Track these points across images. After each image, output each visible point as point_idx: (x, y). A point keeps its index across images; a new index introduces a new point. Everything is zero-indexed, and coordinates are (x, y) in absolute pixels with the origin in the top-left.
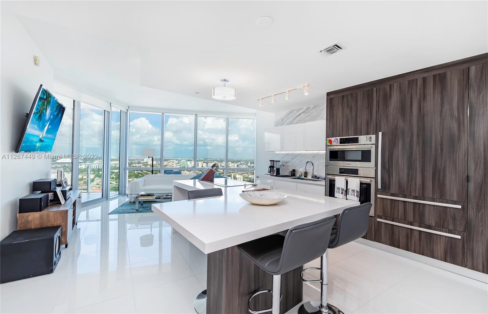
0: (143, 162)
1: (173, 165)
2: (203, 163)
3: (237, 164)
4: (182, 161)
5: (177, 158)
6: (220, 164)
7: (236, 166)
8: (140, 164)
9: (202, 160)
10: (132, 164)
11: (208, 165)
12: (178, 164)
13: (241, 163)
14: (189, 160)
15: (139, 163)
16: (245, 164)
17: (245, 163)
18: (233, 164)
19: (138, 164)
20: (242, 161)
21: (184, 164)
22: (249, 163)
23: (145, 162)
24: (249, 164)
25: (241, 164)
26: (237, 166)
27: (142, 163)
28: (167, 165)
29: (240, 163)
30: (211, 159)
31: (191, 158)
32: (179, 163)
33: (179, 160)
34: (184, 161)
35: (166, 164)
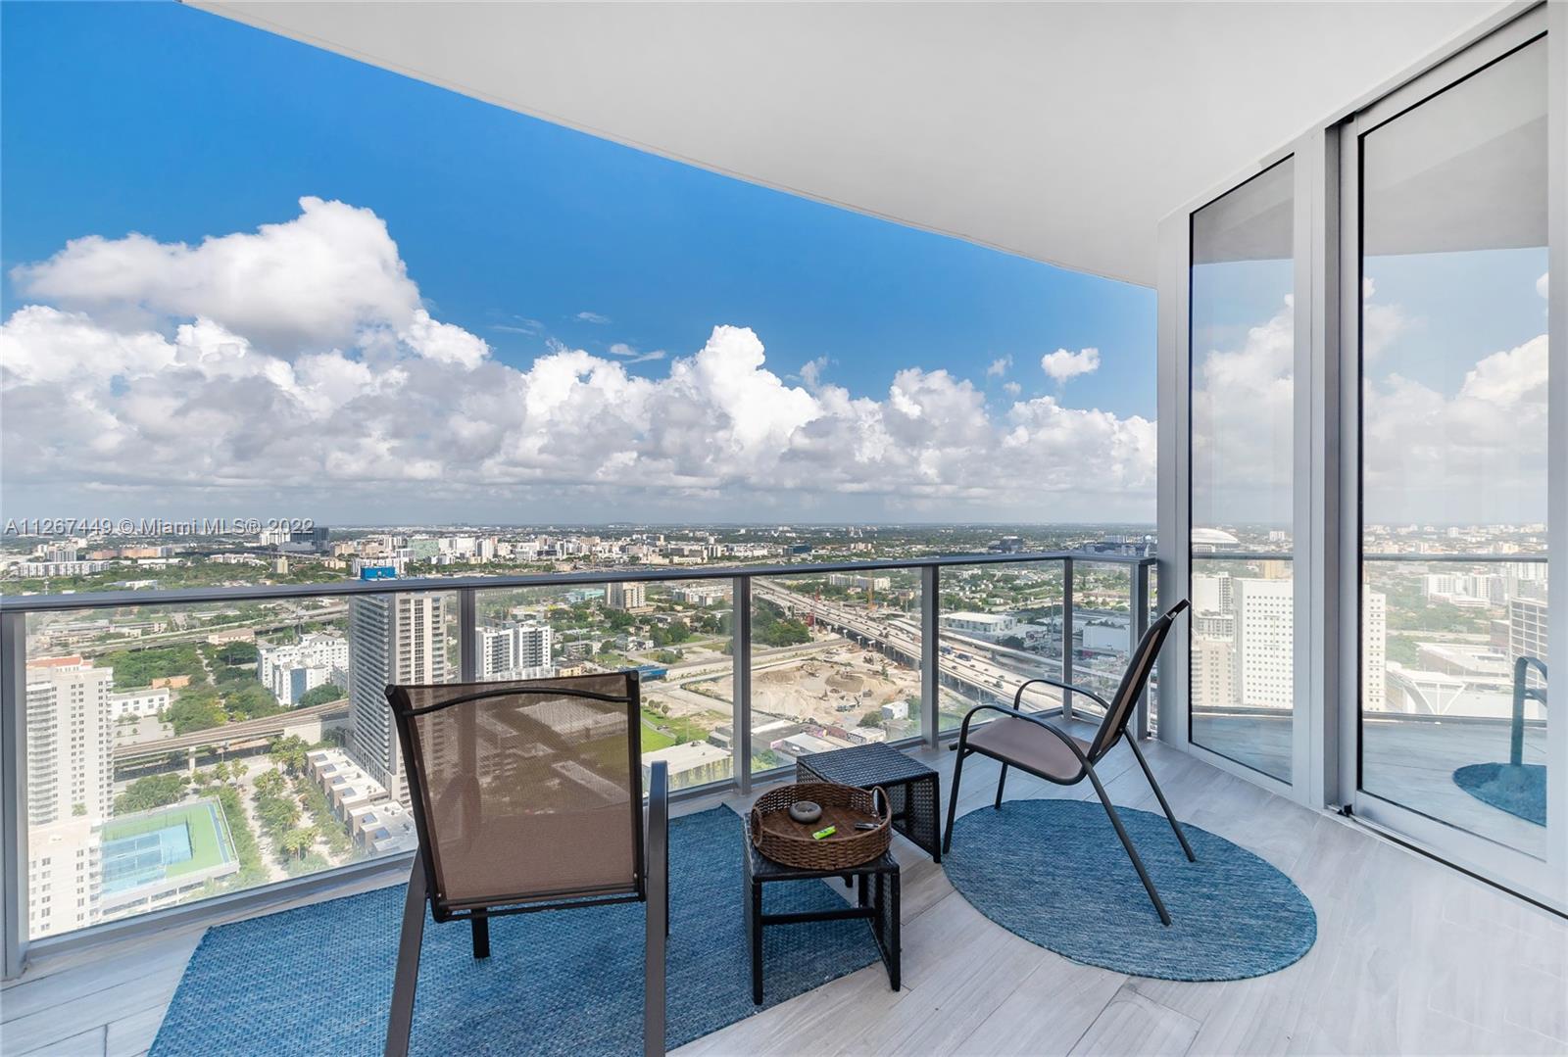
0: (255, 545)
1: (381, 555)
2: (499, 541)
3: (620, 543)
4: (417, 537)
5: (396, 527)
6: (562, 546)
7: (616, 549)
8: (246, 555)
9: (491, 535)
10: (208, 555)
11: (518, 550)
12: (402, 550)
13: (632, 540)
14: (442, 535)
15: (239, 550)
16: (648, 544)
17: (647, 538)
18: (606, 545)
19: (233, 556)
20: (638, 532)
21: (427, 547)
22: (662, 537)
23: (264, 543)
24: (662, 542)
25: (634, 542)
26: (623, 549)
27: (253, 548)
28: (357, 556)
29: (628, 539)
30: (525, 527)
31: (452, 525)
32: (404, 547)
33: (404, 533)
34: (425, 536)
35: (352, 551)
